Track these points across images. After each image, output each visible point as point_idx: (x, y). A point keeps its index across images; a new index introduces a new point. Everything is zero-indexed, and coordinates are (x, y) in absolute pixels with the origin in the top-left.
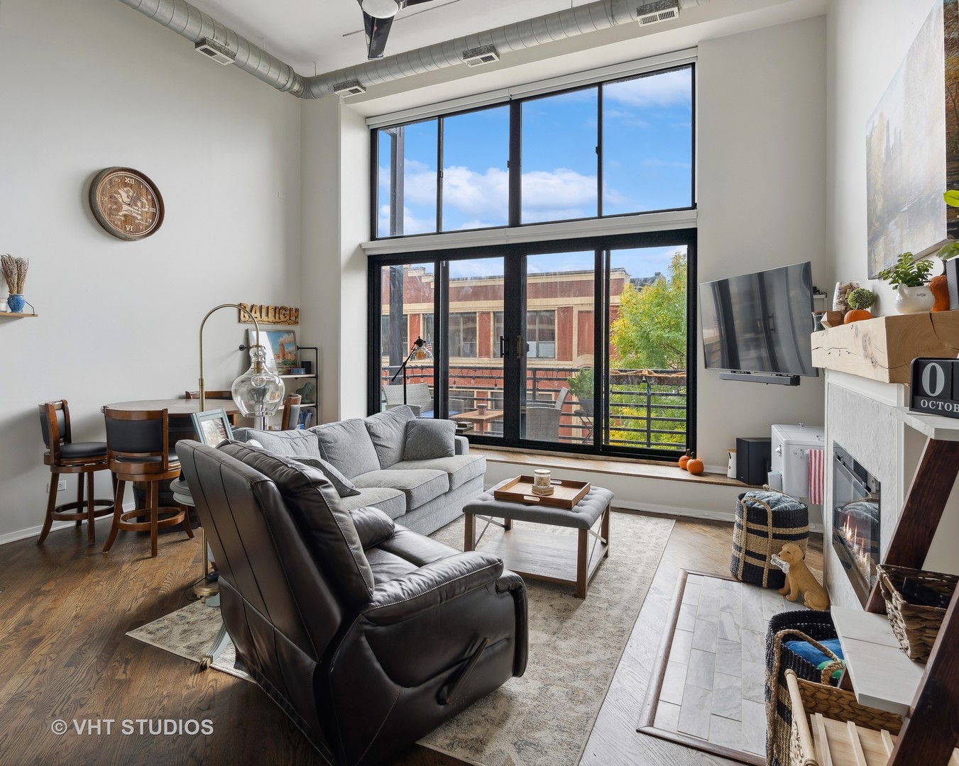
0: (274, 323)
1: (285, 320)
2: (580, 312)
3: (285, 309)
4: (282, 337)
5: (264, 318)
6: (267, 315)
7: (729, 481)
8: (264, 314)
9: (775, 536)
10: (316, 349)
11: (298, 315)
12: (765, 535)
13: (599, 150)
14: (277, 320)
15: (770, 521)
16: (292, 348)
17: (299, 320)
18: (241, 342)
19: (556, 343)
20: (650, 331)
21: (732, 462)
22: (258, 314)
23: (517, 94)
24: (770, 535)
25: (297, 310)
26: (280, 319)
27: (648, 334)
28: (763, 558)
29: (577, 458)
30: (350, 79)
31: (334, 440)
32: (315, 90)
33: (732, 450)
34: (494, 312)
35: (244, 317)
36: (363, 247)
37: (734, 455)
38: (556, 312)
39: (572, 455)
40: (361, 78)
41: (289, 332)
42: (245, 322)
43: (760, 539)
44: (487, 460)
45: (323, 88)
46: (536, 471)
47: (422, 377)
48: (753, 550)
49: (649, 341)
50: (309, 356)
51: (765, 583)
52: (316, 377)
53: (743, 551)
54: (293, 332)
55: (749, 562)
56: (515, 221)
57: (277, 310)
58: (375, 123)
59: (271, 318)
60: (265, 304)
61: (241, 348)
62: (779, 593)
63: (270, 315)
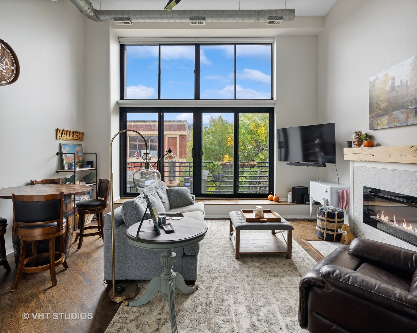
0: (73, 140)
1: (77, 138)
2: (169, 138)
3: (77, 132)
4: (76, 148)
5: (69, 137)
6: (70, 135)
7: (289, 203)
8: (68, 135)
9: (338, 222)
10: (96, 154)
11: (83, 136)
12: (334, 222)
13: (235, 72)
14: (74, 138)
15: (336, 217)
16: (80, 154)
17: (84, 139)
18: (57, 150)
21: (290, 196)
22: (66, 134)
24: (336, 222)
25: (83, 133)
26: (75, 138)
28: (333, 231)
29: (227, 200)
30: (128, 16)
31: (153, 202)
32: (102, 18)
33: (290, 191)
35: (59, 136)
36: (118, 103)
37: (291, 193)
39: (225, 198)
40: (134, 17)
41: (79, 145)
42: (59, 139)
43: (332, 224)
44: (204, 204)
45: (108, 17)
46: (256, 207)
47: (134, 167)
48: (330, 228)
50: (92, 158)
51: (334, 240)
52: (96, 169)
53: (325, 229)
54: (81, 145)
55: (328, 233)
56: (197, 97)
57: (74, 133)
58: (124, 41)
59: (71, 138)
60: (69, 130)
61: (57, 154)
62: (340, 243)
63: (71, 136)
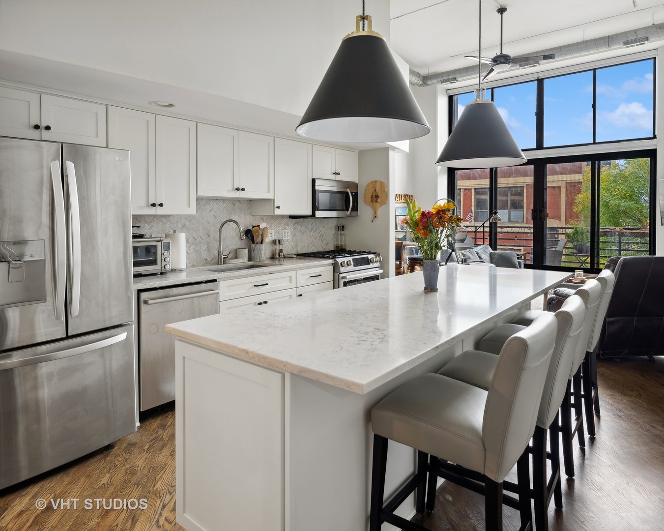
0: (404, 203)
3: (407, 195)
5: (401, 201)
8: (400, 199)
11: (412, 198)
13: (594, 106)
14: (405, 201)
17: (413, 201)
19: (525, 211)
20: (609, 201)
22: (398, 198)
23: (541, 76)
25: (412, 196)
27: (608, 203)
30: (451, 77)
32: (429, 82)
34: (475, 189)
38: (525, 188)
40: (457, 76)
45: (434, 81)
49: (609, 208)
56: (540, 146)
57: (405, 196)
58: (451, 93)
59: (403, 201)
60: (401, 194)
63: (403, 199)
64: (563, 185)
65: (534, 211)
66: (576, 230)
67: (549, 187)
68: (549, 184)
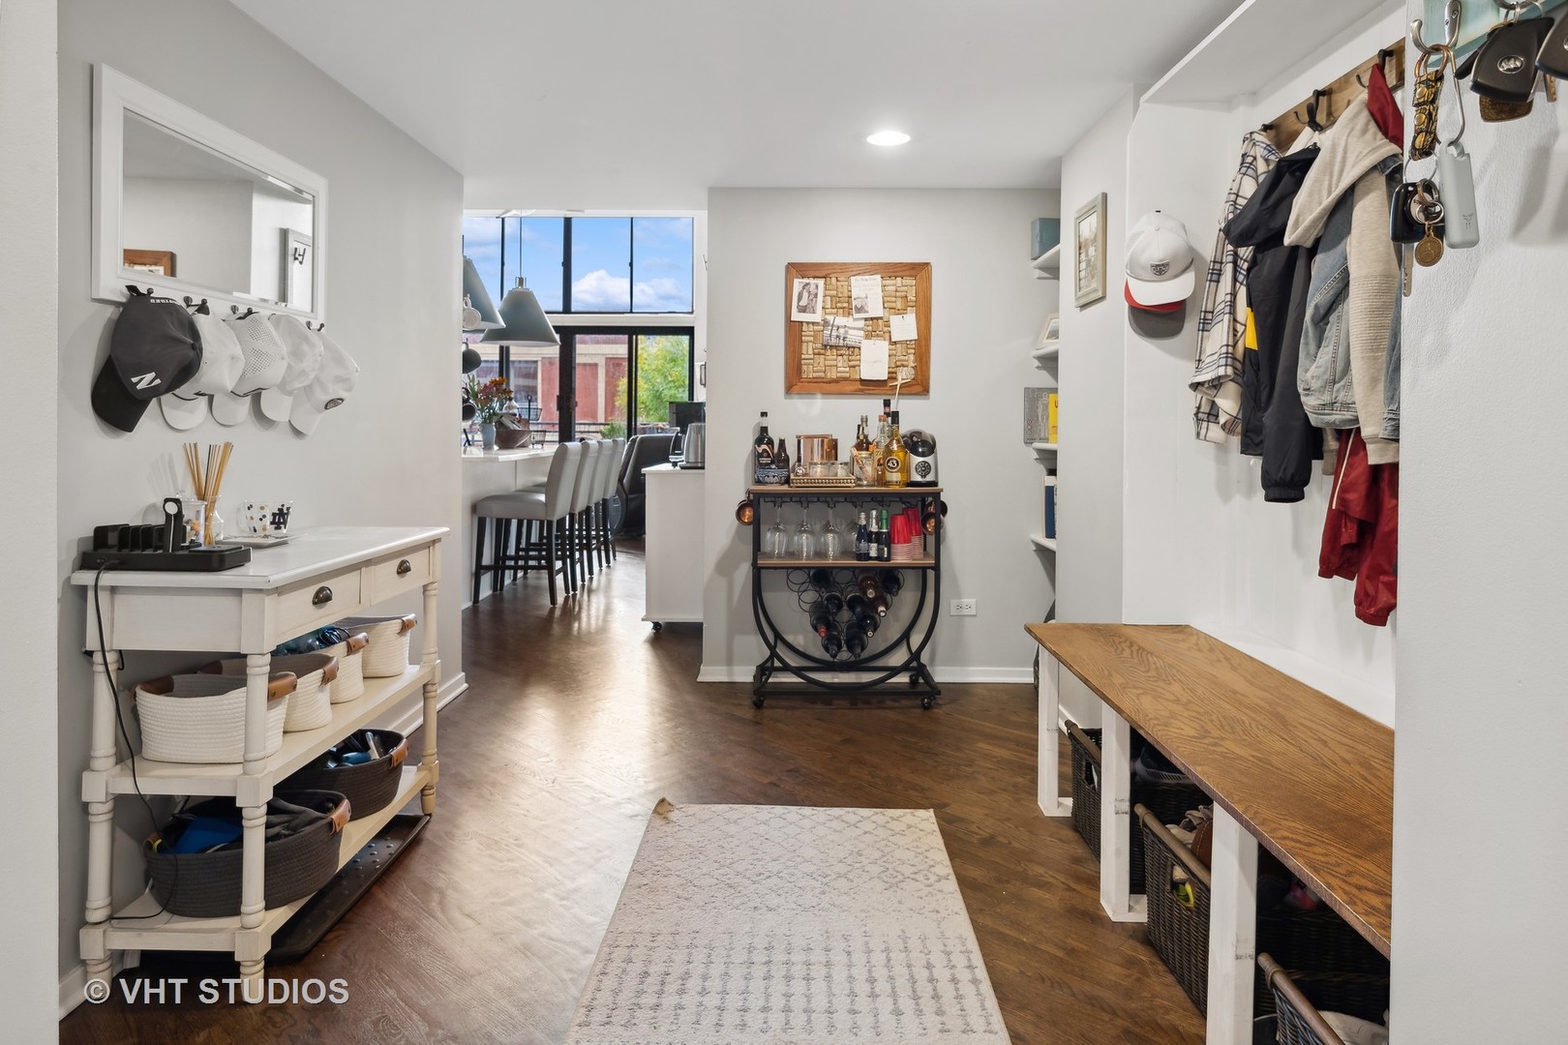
13: (631, 265)
38: (539, 363)
56: (567, 310)
64: (601, 362)
65: (560, 398)
66: (612, 427)
67: (579, 364)
68: (577, 361)
